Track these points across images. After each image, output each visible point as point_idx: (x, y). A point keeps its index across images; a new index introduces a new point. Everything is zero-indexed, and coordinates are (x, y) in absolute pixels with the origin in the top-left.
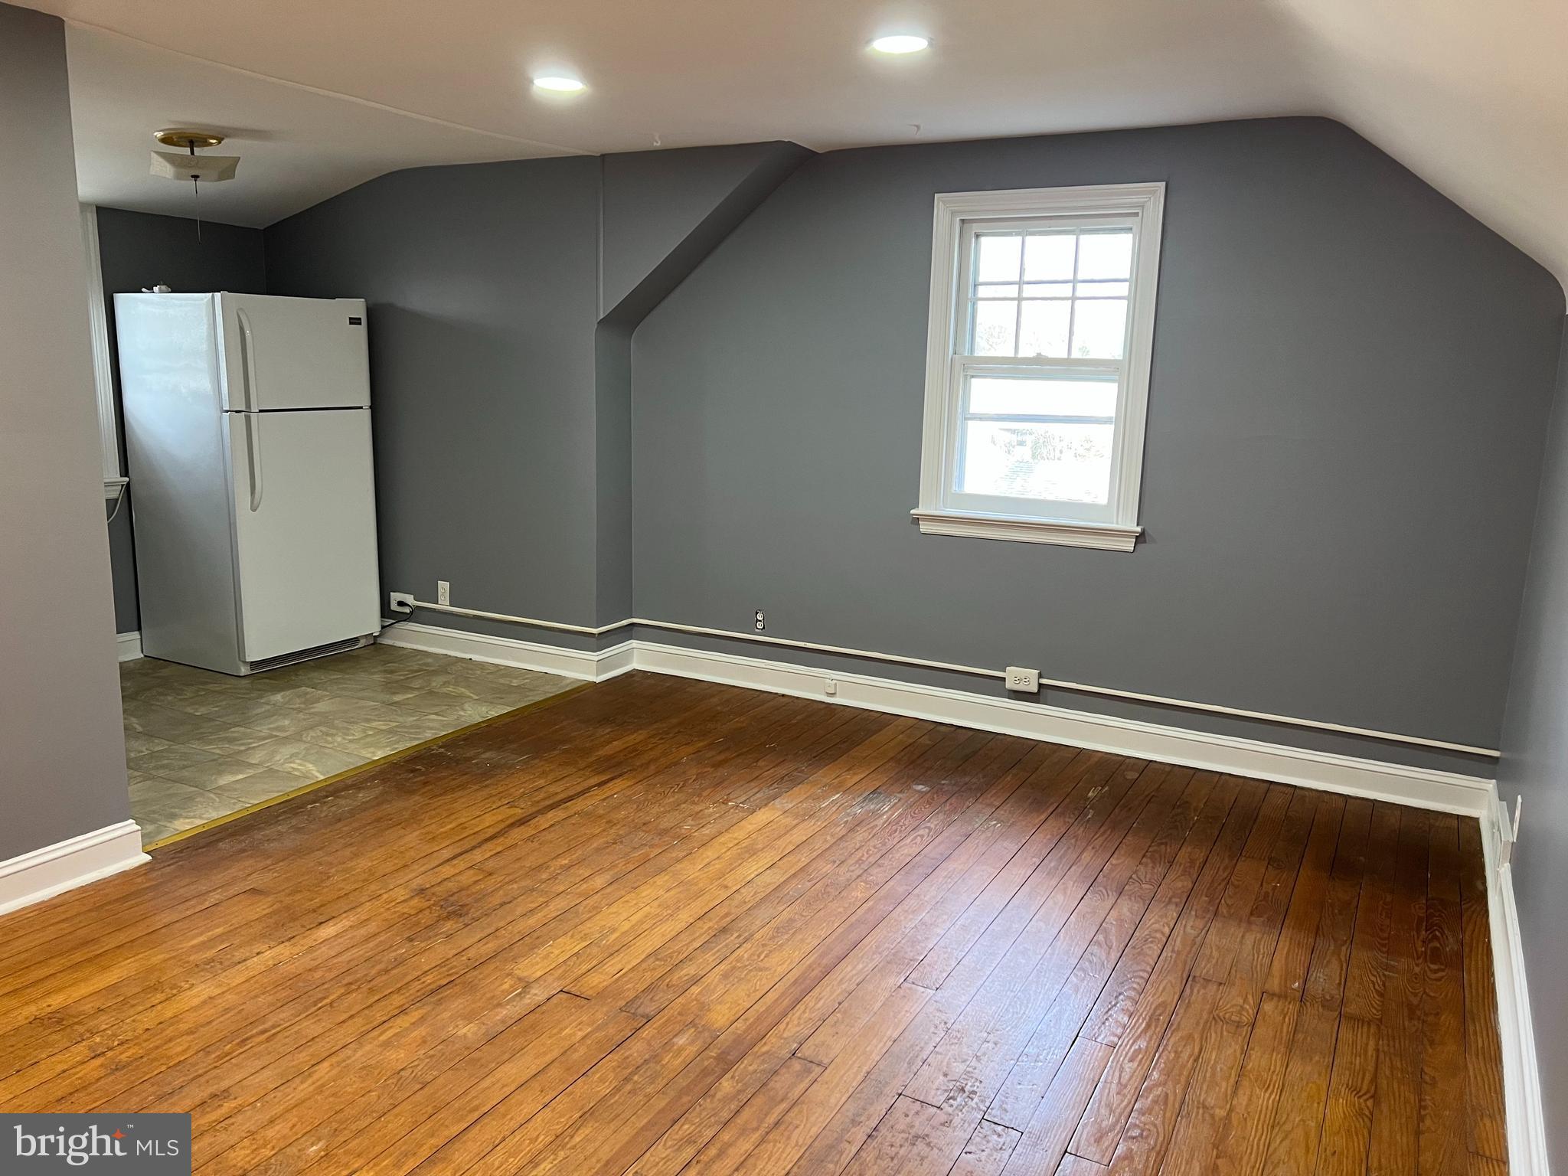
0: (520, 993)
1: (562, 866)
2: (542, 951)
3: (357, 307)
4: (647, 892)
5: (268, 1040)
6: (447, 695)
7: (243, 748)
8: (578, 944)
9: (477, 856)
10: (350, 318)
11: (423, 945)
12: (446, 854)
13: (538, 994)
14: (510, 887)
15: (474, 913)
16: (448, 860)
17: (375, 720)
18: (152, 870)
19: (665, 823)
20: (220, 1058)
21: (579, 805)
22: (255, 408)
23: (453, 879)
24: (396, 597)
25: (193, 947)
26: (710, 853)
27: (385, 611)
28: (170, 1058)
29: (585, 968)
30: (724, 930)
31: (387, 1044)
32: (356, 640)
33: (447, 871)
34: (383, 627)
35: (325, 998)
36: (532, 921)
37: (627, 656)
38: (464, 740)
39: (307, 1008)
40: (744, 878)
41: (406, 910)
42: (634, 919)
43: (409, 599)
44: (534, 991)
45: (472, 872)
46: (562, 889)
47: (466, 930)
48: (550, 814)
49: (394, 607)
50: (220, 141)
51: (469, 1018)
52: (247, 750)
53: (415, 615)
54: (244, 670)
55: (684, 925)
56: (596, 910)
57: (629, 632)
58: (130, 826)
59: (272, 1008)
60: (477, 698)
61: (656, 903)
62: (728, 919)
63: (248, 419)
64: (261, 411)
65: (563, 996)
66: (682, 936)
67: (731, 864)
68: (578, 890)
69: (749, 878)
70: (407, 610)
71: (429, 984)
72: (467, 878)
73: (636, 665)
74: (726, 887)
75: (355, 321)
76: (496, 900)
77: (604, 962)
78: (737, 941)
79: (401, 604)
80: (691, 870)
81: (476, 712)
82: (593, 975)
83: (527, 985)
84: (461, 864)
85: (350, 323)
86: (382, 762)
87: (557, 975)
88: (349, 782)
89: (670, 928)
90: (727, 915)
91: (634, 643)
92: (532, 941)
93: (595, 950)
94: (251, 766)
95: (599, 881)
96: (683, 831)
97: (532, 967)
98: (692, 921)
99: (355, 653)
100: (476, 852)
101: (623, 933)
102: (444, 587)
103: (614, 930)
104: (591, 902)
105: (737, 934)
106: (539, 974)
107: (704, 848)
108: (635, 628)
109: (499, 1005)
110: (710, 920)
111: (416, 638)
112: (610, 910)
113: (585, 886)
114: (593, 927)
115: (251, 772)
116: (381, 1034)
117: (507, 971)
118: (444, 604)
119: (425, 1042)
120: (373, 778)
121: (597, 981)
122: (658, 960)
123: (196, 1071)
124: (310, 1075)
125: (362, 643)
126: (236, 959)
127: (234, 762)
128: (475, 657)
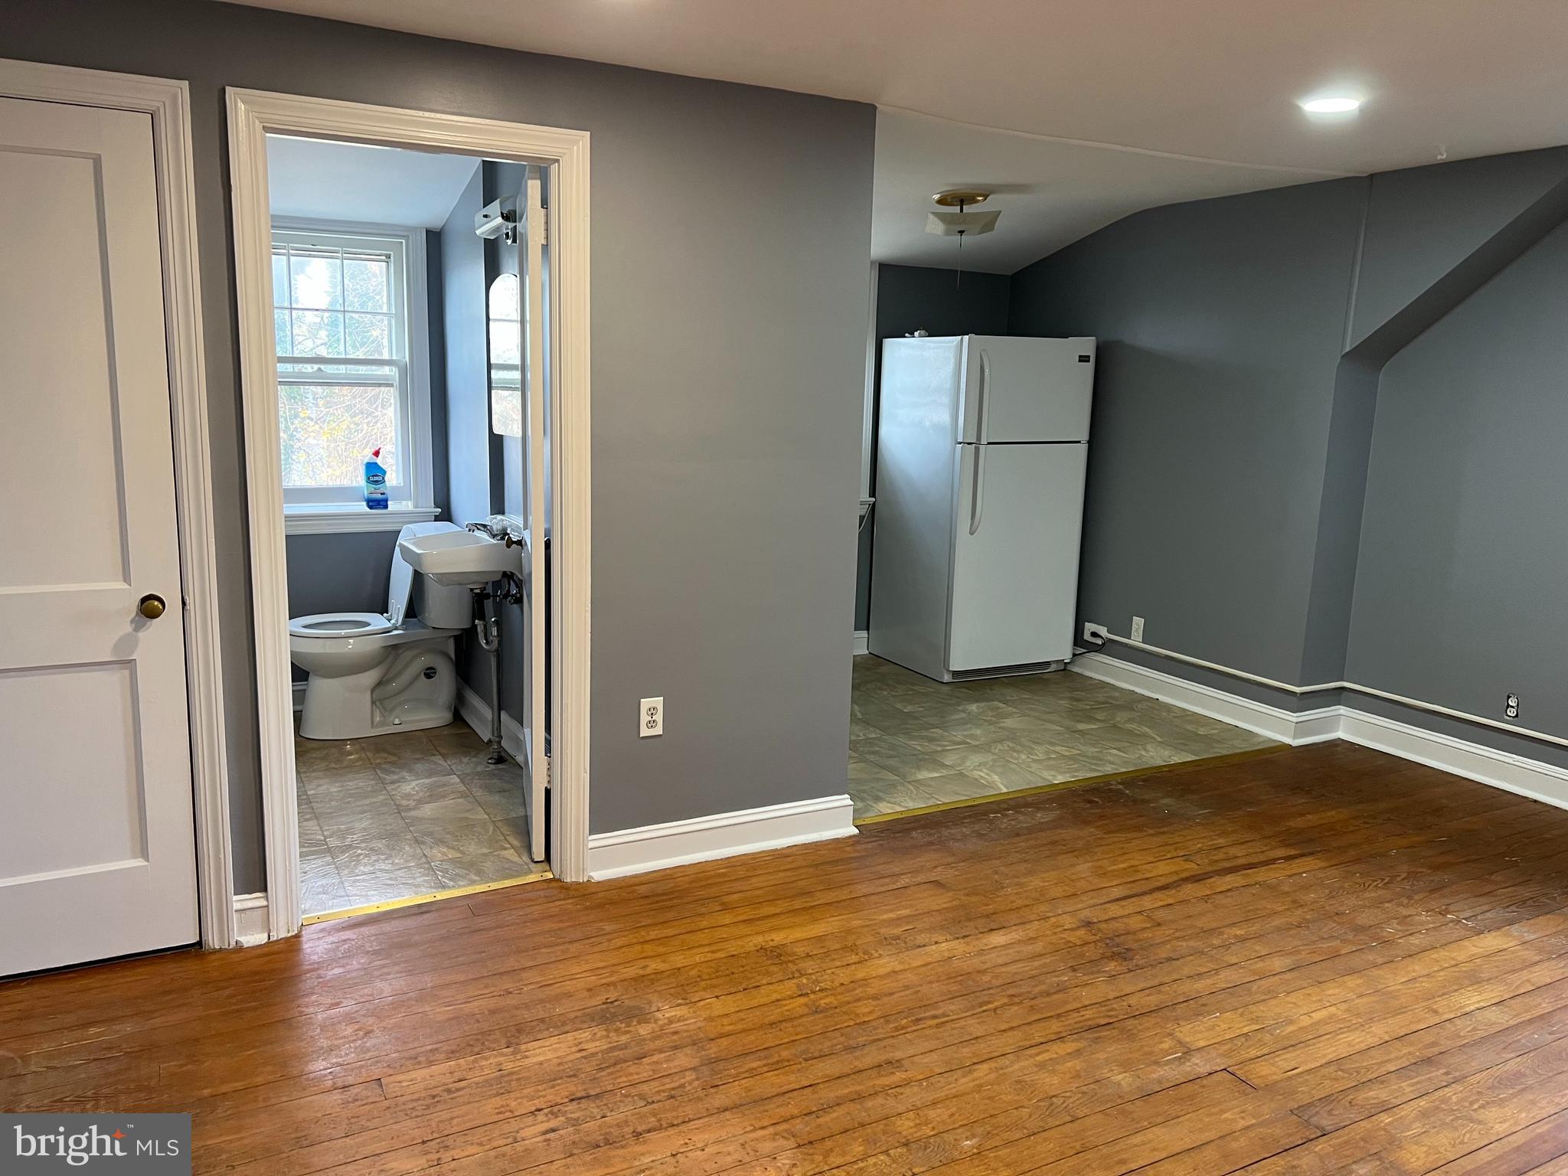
0: (1180, 1058)
1: (1236, 936)
2: (1208, 1021)
3: (1087, 345)
4: (1333, 991)
5: (938, 1026)
6: (1130, 732)
7: (939, 749)
8: (1249, 1025)
9: (1147, 902)
10: (1080, 356)
11: (1085, 978)
12: (1117, 893)
13: (1199, 1065)
14: (1180, 943)
15: (1139, 960)
16: (1118, 900)
17: (1058, 745)
18: (858, 842)
19: (1364, 919)
20: (896, 1029)
21: (1262, 875)
22: (984, 441)
23: (1120, 920)
24: (1090, 627)
25: (885, 921)
26: (1417, 968)
27: (1078, 639)
28: (857, 1015)
29: (1253, 1053)
30: (1428, 1061)
31: (1041, 1066)
32: (1048, 664)
33: (1115, 910)
34: (1074, 655)
35: (989, 1002)
36: (1200, 985)
37: (1331, 723)
38: (1144, 781)
39: (973, 1007)
40: (1461, 1008)
41: (1072, 939)
42: (1317, 1016)
43: (1103, 631)
44: (1195, 1060)
45: (1139, 917)
46: (1234, 960)
47: (1128, 975)
48: (1228, 878)
49: (1087, 636)
50: (986, 197)
51: (1126, 1066)
52: (942, 751)
53: (1106, 647)
54: (947, 678)
55: (1376, 1041)
56: (1272, 994)
57: (1338, 696)
58: (845, 800)
59: (944, 998)
60: (1160, 740)
61: (1344, 1006)
62: (1436, 1050)
63: (977, 450)
64: (989, 443)
65: (1225, 1074)
66: (1373, 1052)
67: (1444, 987)
68: (1254, 967)
69: (1468, 1009)
70: (1100, 642)
71: (1089, 1020)
72: (1135, 923)
73: (1341, 734)
74: (1436, 1012)
75: (1084, 359)
76: (1163, 953)
77: (1277, 1053)
78: (1445, 1078)
79: (1094, 634)
80: (1394, 980)
81: (1159, 755)
82: (1263, 1063)
83: (1188, 1052)
84: (1130, 907)
85: (1080, 361)
86: (1062, 786)
87: (1221, 1051)
88: (1030, 800)
89: (1357, 1039)
90: (1434, 1044)
91: (1342, 710)
92: (1197, 1007)
93: (1267, 1037)
94: (944, 766)
95: (1278, 963)
96: (1385, 934)
97: (1196, 1032)
98: (1387, 1038)
99: (1046, 676)
100: (1147, 898)
101: (1301, 1028)
102: (1138, 623)
103: (1291, 1022)
104: (1265, 983)
105: (1445, 1070)
106: (1202, 1044)
107: (1410, 959)
108: (1345, 693)
109: (1156, 1063)
110: (1412, 1044)
111: (1103, 669)
112: (1288, 999)
113: (1261, 964)
114: (1269, 1011)
115: (945, 772)
116: (1038, 1054)
117: (1168, 1031)
118: (1136, 640)
119: (1078, 1076)
120: (1051, 800)
121: (1266, 1071)
122: (1342, 1070)
123: (876, 1034)
124: (970, 1072)
125: (1053, 668)
126: (918, 942)
127: (932, 760)
128: (1162, 698)
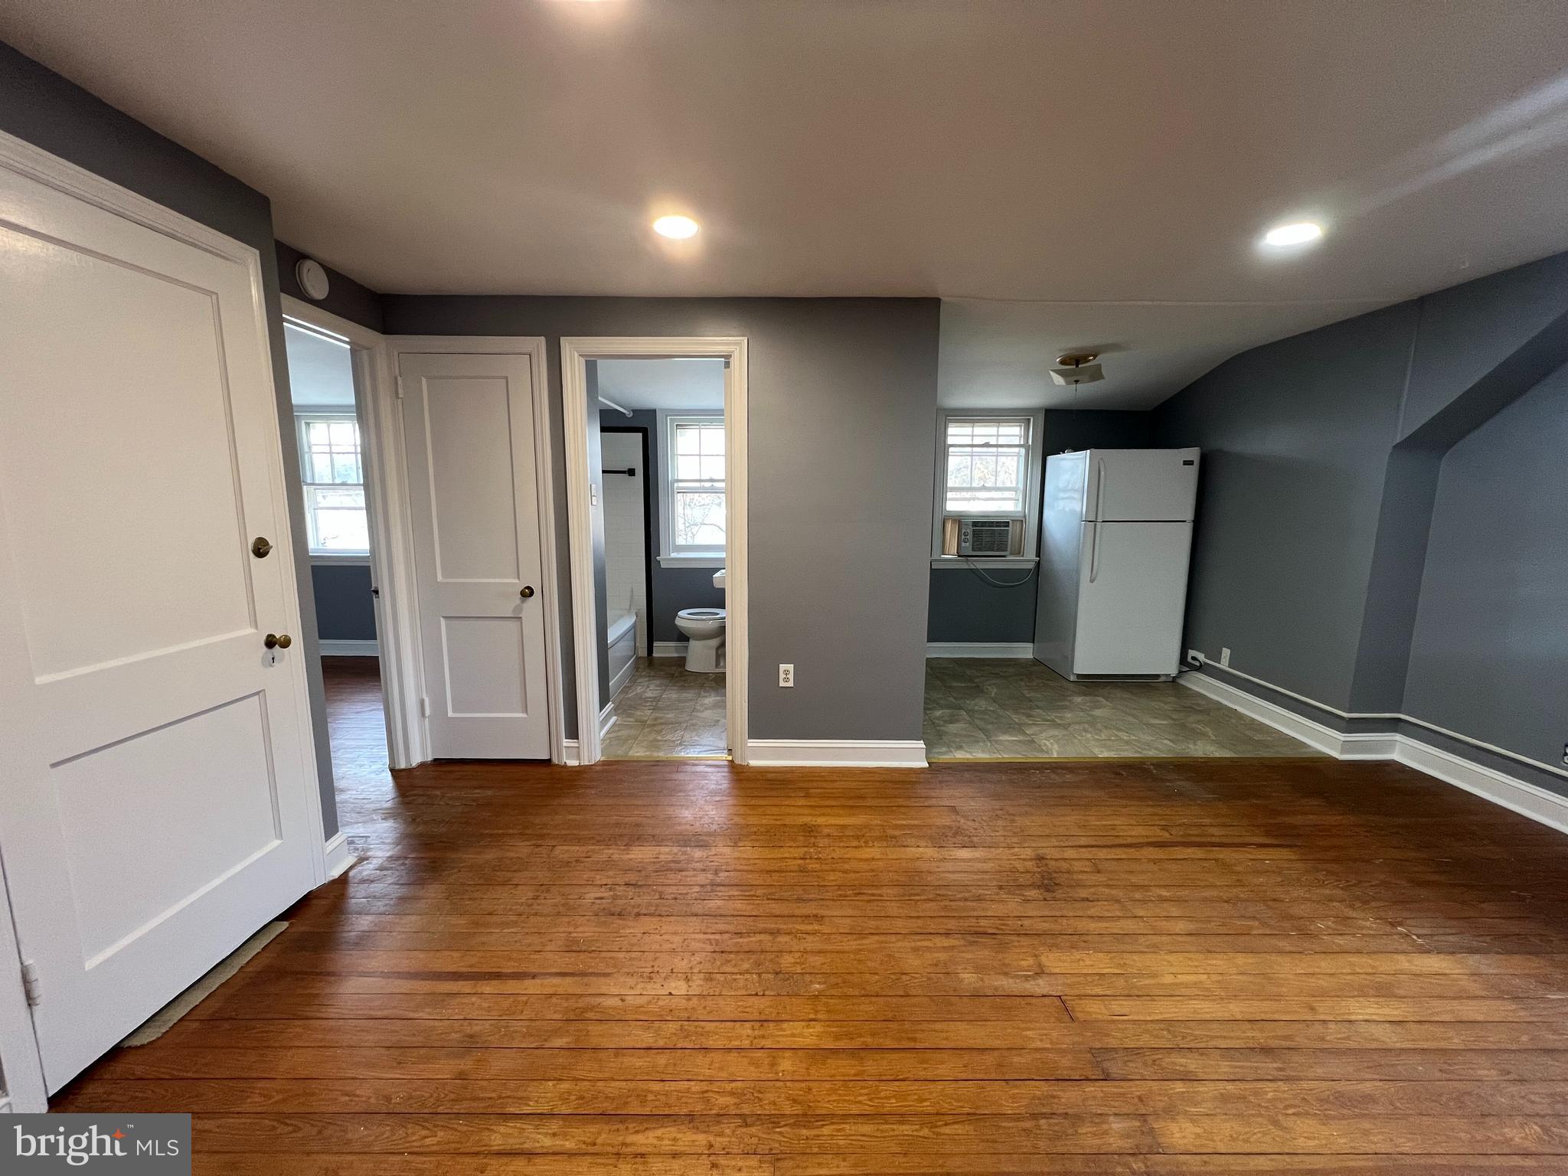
0: (1029, 976)
1: (1160, 896)
2: (1077, 955)
3: (1193, 453)
4: (1219, 962)
5: (869, 901)
7: (1031, 722)
8: (1111, 968)
9: (1102, 854)
10: (1184, 461)
11: (1004, 896)
12: (1083, 841)
13: (1041, 986)
14: (1103, 890)
15: (1059, 894)
16: (1080, 847)
18: (924, 773)
19: (1297, 910)
20: (841, 895)
21: (1224, 854)
22: (1100, 519)
23: (1068, 861)
24: (1192, 653)
25: (896, 825)
26: (1325, 964)
27: (1183, 660)
28: (824, 880)
29: (1098, 991)
30: (1266, 1051)
32: (1158, 676)
33: (1070, 853)
34: (1180, 672)
35: (918, 895)
36: (1093, 926)
37: (1390, 746)
38: (1175, 766)
39: (904, 895)
40: (1349, 1014)
41: (1017, 866)
42: (1181, 978)
43: (1201, 657)
44: (1041, 982)
45: (1087, 863)
46: (1141, 914)
47: (1043, 902)
48: (1190, 850)
49: (1189, 659)
50: (1095, 356)
51: (979, 969)
52: (1033, 724)
53: (1201, 668)
54: (1072, 678)
55: (1227, 1016)
56: (1155, 948)
57: (1395, 726)
58: (921, 744)
59: (890, 884)
60: (1214, 738)
61: (1214, 978)
62: (1284, 1044)
63: (1095, 525)
64: (1103, 521)
65: (1058, 1002)
66: (1215, 1026)
67: (1342, 990)
68: (1155, 924)
69: (1353, 1018)
70: (1198, 664)
71: (980, 927)
72: (1077, 866)
73: (1396, 756)
74: (1312, 1009)
75: (1187, 463)
76: (1083, 893)
77: (1118, 998)
78: (1276, 1073)
79: (1194, 658)
80: (1288, 969)
82: (1097, 1002)
83: (1040, 972)
84: (1085, 853)
85: (1184, 464)
86: (1103, 760)
87: (1069, 982)
88: (1069, 765)
89: (1207, 1009)
90: (1286, 1038)
91: (1398, 737)
92: (1078, 940)
93: (1121, 982)
94: (1025, 734)
95: (1181, 926)
96: (1312, 927)
97: (1056, 961)
98: (1239, 1017)
100: (1104, 850)
101: (1158, 984)
102: (1226, 653)
103: (1154, 976)
104: (1156, 939)
106: (1057, 971)
107: (1323, 956)
108: (1402, 724)
109: (1006, 974)
110: (1262, 1030)
112: (1166, 957)
113: (1164, 923)
114: (1137, 961)
115: (1021, 738)
116: (920, 940)
117: (1037, 953)
118: (1224, 665)
120: (1087, 768)
121: (1095, 1009)
122: (1169, 1031)
123: (825, 896)
124: (863, 938)
125: (1162, 679)
126: (905, 843)
127: (1019, 728)
